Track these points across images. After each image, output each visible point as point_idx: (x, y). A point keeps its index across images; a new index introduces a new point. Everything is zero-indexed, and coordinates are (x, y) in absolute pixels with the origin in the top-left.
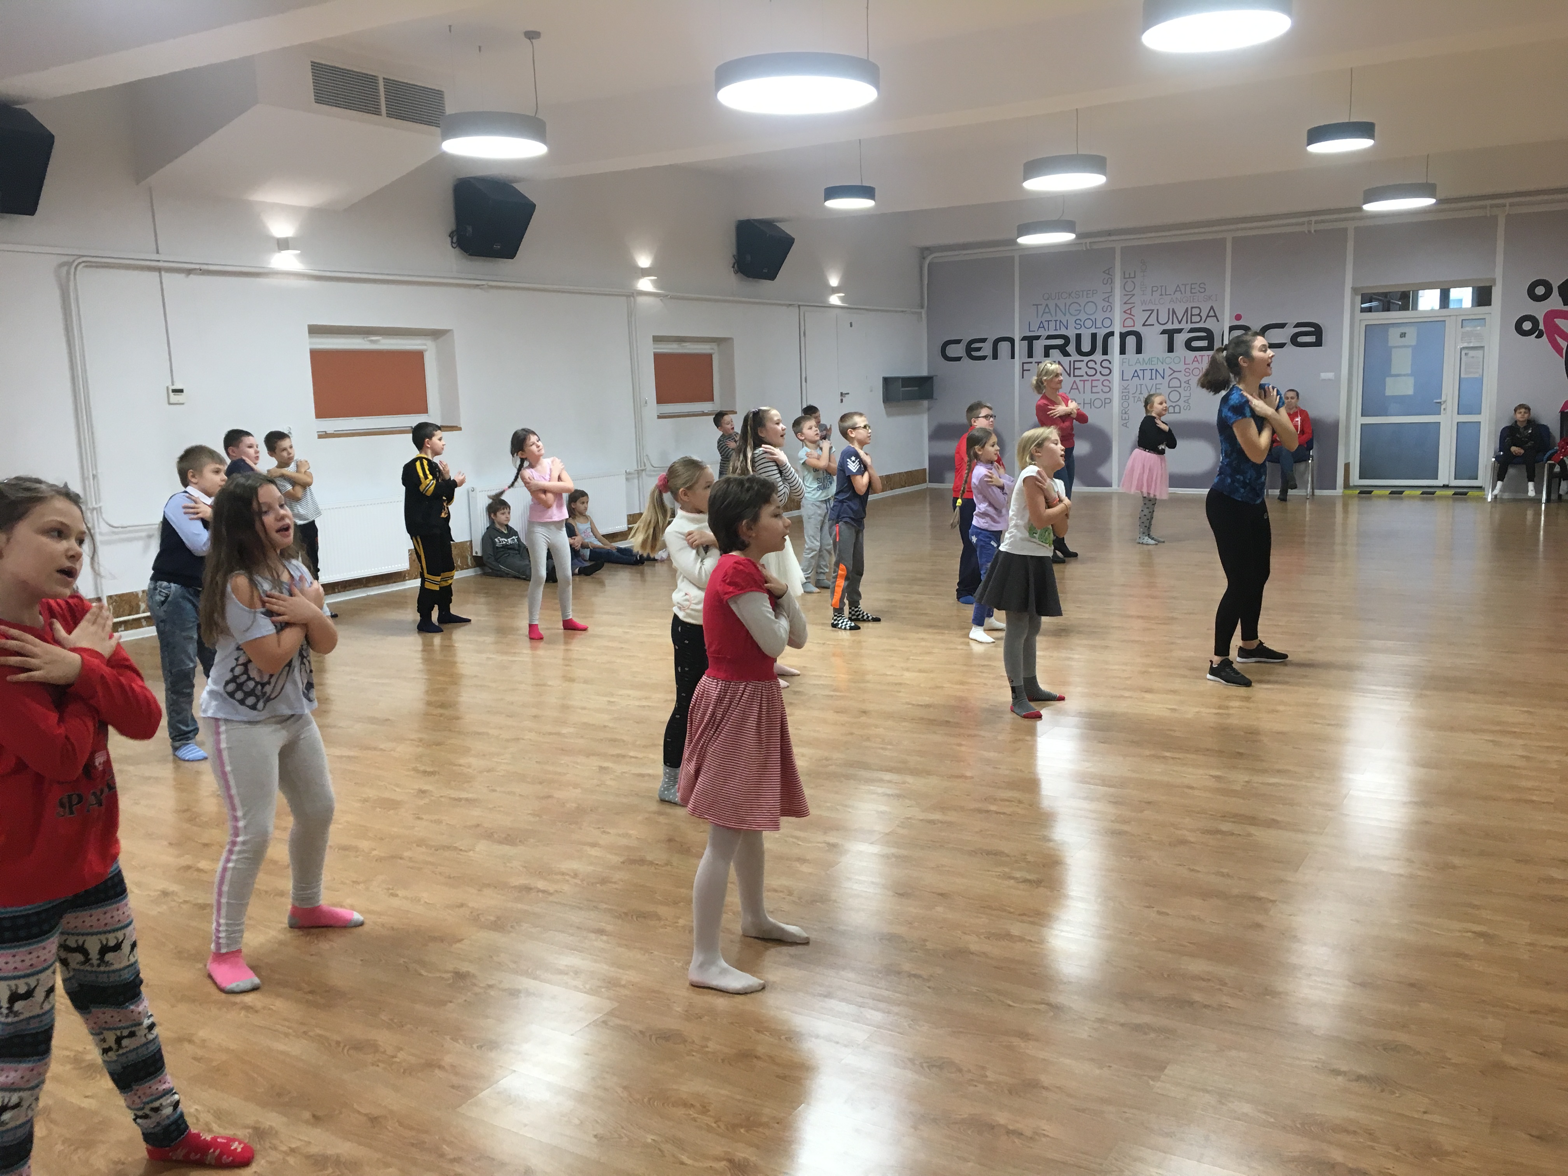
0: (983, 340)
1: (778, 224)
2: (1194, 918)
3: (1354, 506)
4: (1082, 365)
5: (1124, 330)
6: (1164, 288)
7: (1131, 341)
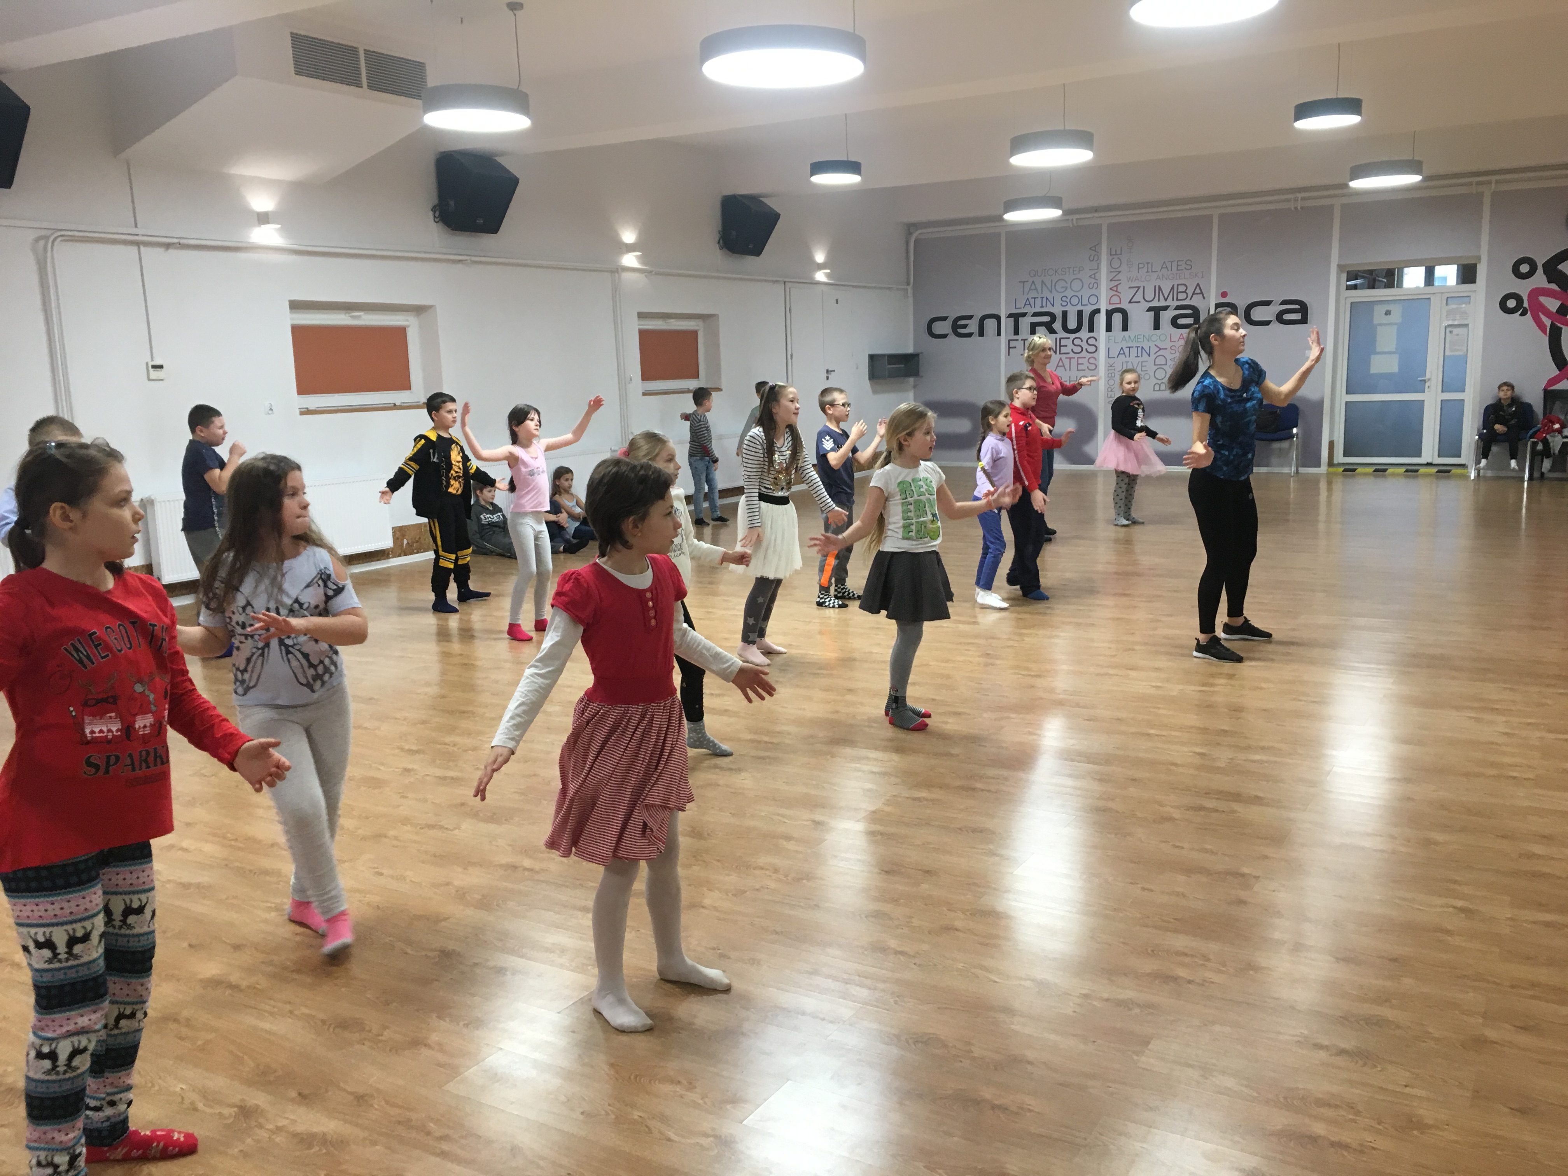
0: (970, 317)
1: (762, 199)
2: (1178, 894)
3: (1338, 484)
4: (1068, 342)
5: (1110, 307)
6: (1150, 265)
7: (1117, 318)
